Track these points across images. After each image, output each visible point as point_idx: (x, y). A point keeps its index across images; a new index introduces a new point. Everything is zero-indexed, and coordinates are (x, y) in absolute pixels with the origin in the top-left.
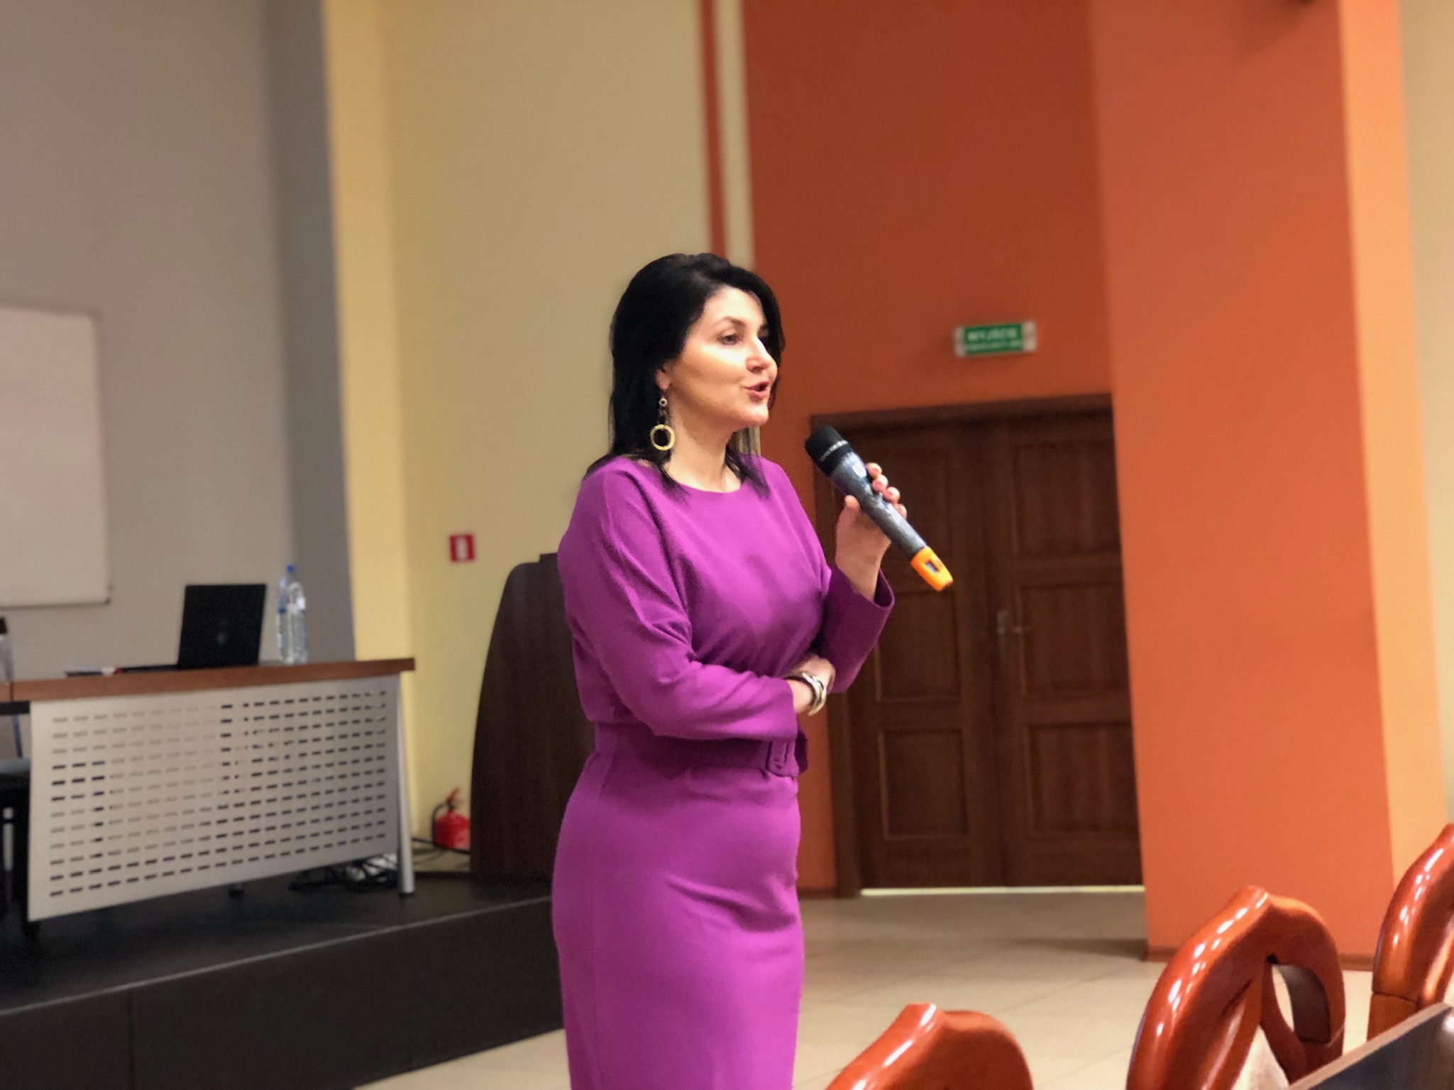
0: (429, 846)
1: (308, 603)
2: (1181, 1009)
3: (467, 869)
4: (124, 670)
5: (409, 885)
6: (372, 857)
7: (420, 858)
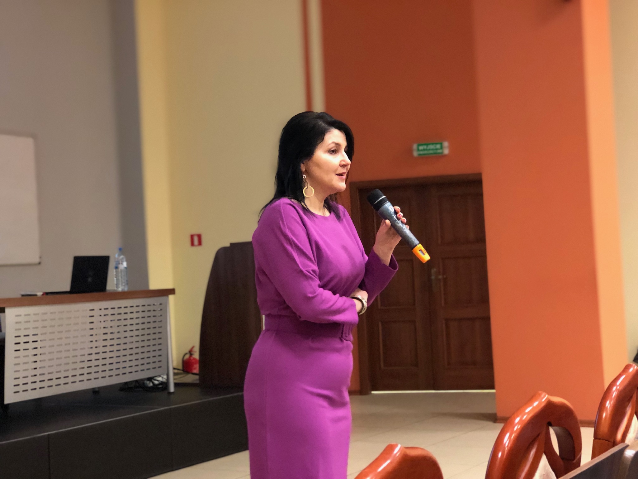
0: (182, 372)
1: (127, 264)
2: (509, 446)
3: (198, 382)
4: (47, 294)
5: (172, 389)
6: (156, 376)
7: (176, 377)
